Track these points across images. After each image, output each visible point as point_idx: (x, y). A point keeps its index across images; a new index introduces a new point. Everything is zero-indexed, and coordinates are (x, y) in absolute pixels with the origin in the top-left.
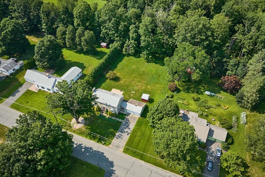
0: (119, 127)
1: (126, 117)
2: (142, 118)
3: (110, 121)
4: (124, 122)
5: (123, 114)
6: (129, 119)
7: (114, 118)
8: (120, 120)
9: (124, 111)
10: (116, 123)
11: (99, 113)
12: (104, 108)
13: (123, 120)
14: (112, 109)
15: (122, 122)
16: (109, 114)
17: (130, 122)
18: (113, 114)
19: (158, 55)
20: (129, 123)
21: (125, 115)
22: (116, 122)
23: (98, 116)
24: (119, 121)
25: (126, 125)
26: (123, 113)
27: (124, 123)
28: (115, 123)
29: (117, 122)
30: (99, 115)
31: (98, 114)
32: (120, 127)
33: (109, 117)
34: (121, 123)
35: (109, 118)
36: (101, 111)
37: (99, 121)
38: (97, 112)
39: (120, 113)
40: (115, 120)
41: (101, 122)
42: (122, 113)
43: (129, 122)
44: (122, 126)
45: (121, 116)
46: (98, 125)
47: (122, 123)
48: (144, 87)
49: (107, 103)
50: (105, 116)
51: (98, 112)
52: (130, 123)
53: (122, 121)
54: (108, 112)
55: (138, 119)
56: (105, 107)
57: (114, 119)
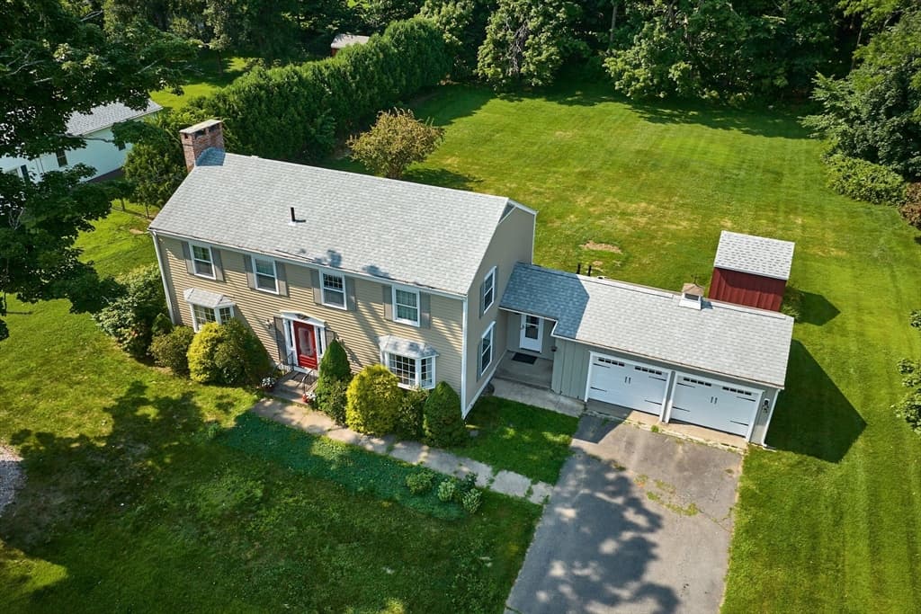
0: (508, 579)
1: (575, 442)
2: (791, 457)
3: (371, 494)
4: (564, 501)
5: (532, 418)
6: (630, 474)
7: (423, 456)
8: (511, 484)
9: (547, 386)
10: (454, 512)
11: (244, 400)
12: (304, 330)
13: (553, 480)
14: (399, 340)
15: (535, 499)
16: (368, 403)
17: (650, 505)
18: (419, 406)
19: (714, 93)
20: (641, 520)
21: (569, 425)
22: (454, 500)
23: (221, 434)
24: (496, 488)
25: (609, 547)
26: (539, 404)
27: (570, 513)
28: (450, 523)
29: (471, 499)
30: (230, 423)
31: (224, 407)
32: (522, 577)
33: (354, 451)
34: (528, 514)
35: (362, 451)
36: (267, 381)
37: (220, 494)
38: (218, 391)
39: (503, 403)
40: (437, 479)
41: (248, 506)
42: (520, 399)
43: (635, 504)
44: (546, 568)
45: (511, 432)
46: (192, 543)
47: (544, 524)
48: (684, 223)
49: (340, 251)
50: (307, 438)
51: (229, 390)
52: (655, 522)
53: (541, 490)
54: (355, 383)
55: (738, 469)
56: (316, 321)
57: (419, 469)
